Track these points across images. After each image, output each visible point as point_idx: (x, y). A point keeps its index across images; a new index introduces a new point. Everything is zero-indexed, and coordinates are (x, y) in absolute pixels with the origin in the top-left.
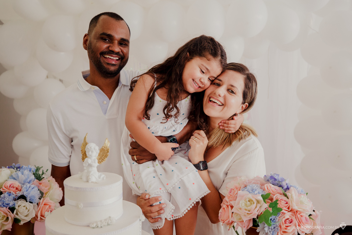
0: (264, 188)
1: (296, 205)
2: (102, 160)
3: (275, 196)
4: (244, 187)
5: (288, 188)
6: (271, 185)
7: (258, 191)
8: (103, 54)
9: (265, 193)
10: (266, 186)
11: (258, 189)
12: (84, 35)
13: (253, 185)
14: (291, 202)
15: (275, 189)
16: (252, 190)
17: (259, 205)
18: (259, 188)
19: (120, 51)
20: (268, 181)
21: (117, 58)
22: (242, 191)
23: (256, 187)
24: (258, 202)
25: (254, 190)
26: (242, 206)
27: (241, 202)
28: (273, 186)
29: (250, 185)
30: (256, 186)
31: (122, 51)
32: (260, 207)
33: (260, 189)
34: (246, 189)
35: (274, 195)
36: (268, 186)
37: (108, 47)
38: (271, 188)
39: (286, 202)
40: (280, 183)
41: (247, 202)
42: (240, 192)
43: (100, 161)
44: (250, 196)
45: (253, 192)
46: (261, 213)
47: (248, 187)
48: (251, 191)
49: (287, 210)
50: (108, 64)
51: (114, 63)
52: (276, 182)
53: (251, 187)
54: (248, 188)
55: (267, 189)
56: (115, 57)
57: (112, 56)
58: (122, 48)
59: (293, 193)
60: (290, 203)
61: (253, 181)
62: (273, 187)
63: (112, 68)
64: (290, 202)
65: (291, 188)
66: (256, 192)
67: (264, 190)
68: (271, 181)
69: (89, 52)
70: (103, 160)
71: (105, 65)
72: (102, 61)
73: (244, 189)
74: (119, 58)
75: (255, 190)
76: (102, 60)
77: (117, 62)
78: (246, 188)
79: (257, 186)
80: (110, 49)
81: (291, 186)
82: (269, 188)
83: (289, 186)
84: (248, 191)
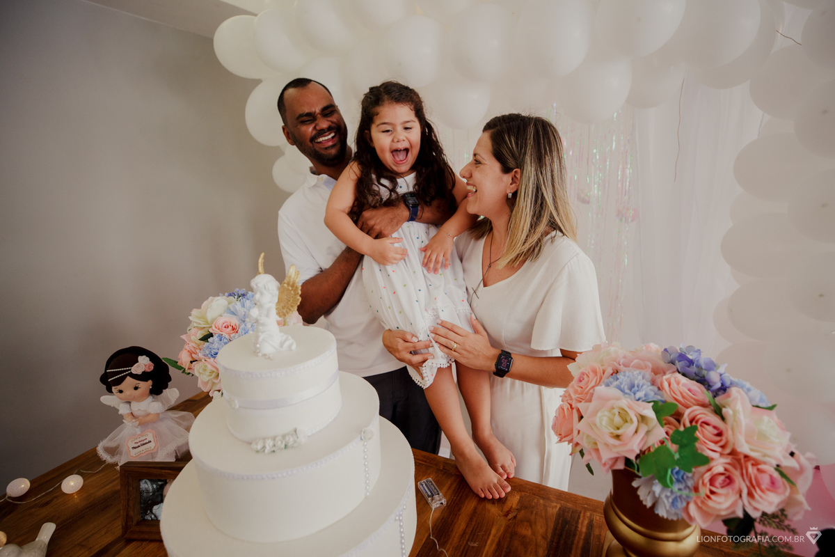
0: (662, 384)
1: (747, 442)
2: (288, 310)
3: (687, 412)
4: (612, 375)
5: (724, 389)
6: (680, 376)
7: (644, 392)
8: (313, 139)
9: (662, 396)
10: (666, 380)
11: (644, 387)
12: (282, 130)
13: (635, 373)
14: (733, 434)
15: (689, 390)
16: (632, 387)
17: (644, 429)
18: (649, 384)
19: (330, 123)
20: (672, 362)
21: (333, 135)
22: (607, 385)
23: (640, 380)
24: (643, 419)
25: (636, 388)
26: (601, 423)
27: (599, 414)
28: (684, 380)
29: (627, 374)
30: (640, 377)
31: (332, 122)
32: (648, 432)
33: (652, 387)
34: (616, 383)
35: (687, 407)
36: (673, 381)
37: (315, 128)
38: (680, 386)
39: (716, 432)
40: (704, 372)
41: (614, 414)
42: (601, 389)
43: (285, 311)
44: (624, 402)
45: (632, 394)
46: (649, 448)
47: (620, 376)
48: (627, 391)
49: (719, 449)
50: (326, 148)
51: (330, 144)
52: (693, 369)
53: (628, 377)
54: (620, 380)
55: (669, 385)
56: (329, 134)
57: (325, 136)
58: (329, 119)
59: (739, 407)
60: (729, 434)
61: (635, 361)
62: (684, 385)
63: (333, 151)
64: (730, 432)
65: (734, 391)
66: (639, 394)
67: (659, 389)
68: (679, 365)
69: (297, 146)
70: (290, 310)
71: (323, 152)
72: (317, 149)
73: (611, 379)
74: (335, 132)
75: (638, 387)
76: (317, 147)
77: (334, 139)
78: (617, 379)
79: (643, 378)
80: (318, 128)
81: (732, 384)
82: (674, 385)
83: (728, 383)
84: (619, 388)
